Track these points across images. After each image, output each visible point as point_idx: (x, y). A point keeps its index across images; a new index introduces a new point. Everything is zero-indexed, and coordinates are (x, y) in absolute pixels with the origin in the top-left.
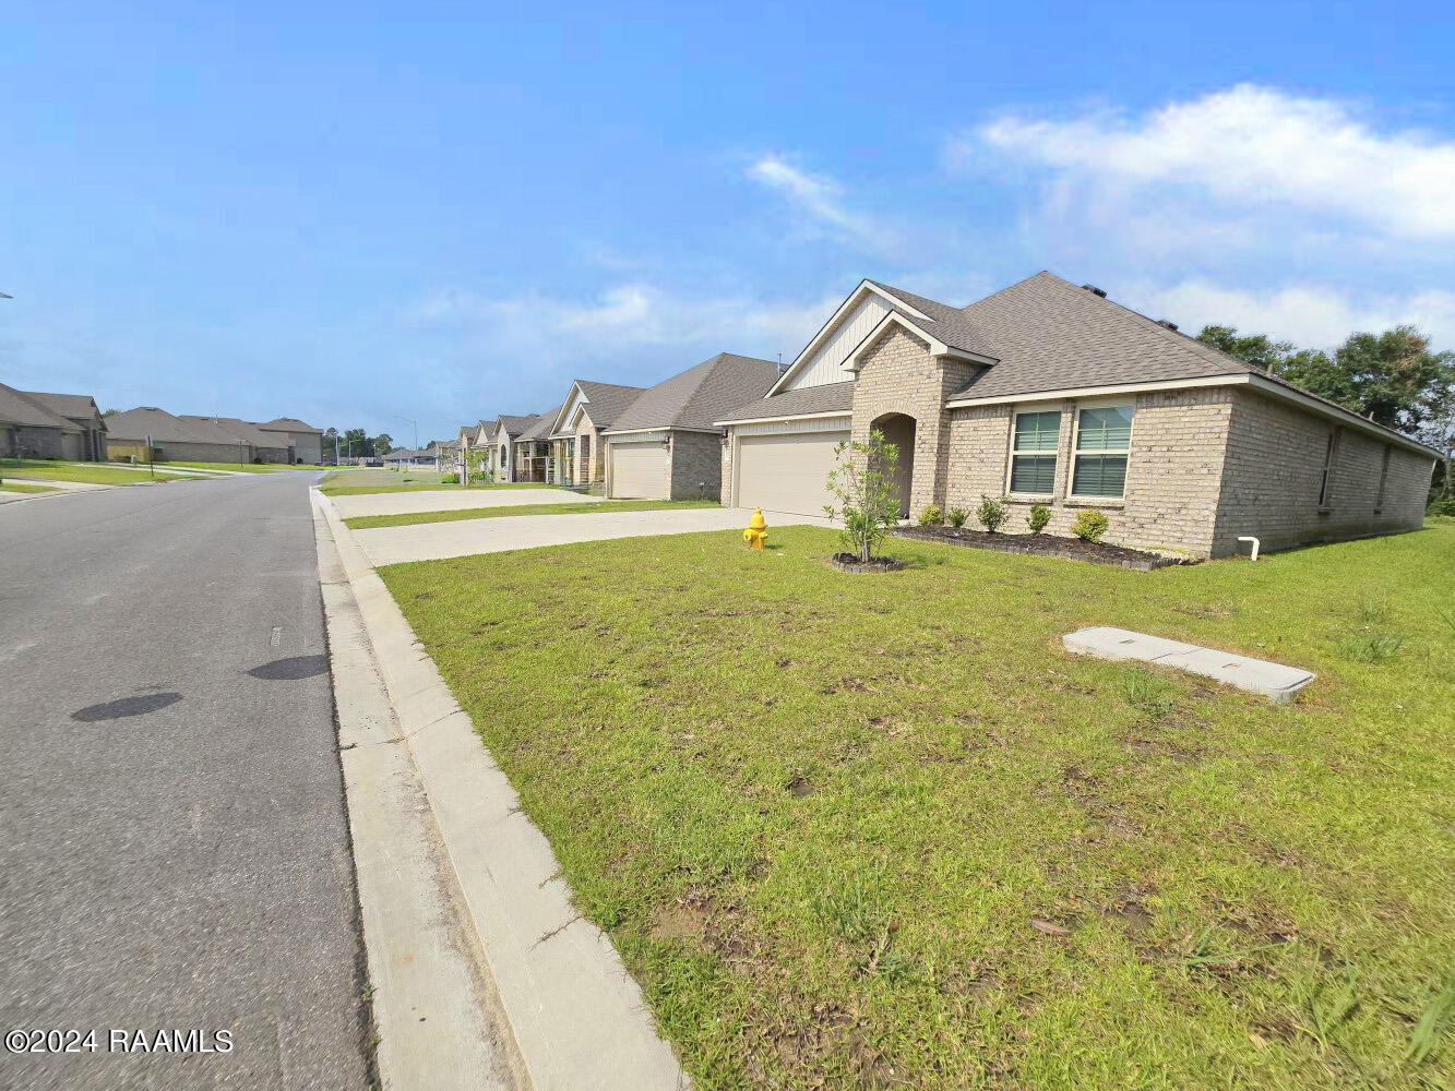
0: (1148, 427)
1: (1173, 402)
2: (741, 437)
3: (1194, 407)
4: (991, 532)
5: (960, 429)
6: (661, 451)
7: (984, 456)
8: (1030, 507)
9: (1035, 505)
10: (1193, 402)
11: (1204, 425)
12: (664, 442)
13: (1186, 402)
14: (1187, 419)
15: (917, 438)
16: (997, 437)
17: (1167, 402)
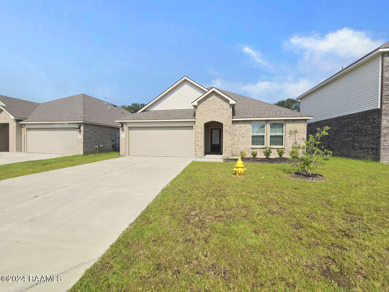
0: (289, 128)
1: (294, 122)
2: (129, 127)
3: (299, 124)
4: (267, 158)
5: (235, 127)
6: (76, 132)
7: (244, 135)
8: (276, 150)
9: (278, 149)
10: (299, 123)
11: (301, 128)
12: (78, 128)
13: (297, 122)
14: (298, 127)
15: (223, 129)
16: (247, 130)
17: (293, 122)
